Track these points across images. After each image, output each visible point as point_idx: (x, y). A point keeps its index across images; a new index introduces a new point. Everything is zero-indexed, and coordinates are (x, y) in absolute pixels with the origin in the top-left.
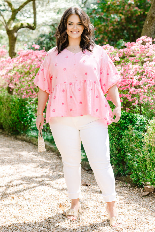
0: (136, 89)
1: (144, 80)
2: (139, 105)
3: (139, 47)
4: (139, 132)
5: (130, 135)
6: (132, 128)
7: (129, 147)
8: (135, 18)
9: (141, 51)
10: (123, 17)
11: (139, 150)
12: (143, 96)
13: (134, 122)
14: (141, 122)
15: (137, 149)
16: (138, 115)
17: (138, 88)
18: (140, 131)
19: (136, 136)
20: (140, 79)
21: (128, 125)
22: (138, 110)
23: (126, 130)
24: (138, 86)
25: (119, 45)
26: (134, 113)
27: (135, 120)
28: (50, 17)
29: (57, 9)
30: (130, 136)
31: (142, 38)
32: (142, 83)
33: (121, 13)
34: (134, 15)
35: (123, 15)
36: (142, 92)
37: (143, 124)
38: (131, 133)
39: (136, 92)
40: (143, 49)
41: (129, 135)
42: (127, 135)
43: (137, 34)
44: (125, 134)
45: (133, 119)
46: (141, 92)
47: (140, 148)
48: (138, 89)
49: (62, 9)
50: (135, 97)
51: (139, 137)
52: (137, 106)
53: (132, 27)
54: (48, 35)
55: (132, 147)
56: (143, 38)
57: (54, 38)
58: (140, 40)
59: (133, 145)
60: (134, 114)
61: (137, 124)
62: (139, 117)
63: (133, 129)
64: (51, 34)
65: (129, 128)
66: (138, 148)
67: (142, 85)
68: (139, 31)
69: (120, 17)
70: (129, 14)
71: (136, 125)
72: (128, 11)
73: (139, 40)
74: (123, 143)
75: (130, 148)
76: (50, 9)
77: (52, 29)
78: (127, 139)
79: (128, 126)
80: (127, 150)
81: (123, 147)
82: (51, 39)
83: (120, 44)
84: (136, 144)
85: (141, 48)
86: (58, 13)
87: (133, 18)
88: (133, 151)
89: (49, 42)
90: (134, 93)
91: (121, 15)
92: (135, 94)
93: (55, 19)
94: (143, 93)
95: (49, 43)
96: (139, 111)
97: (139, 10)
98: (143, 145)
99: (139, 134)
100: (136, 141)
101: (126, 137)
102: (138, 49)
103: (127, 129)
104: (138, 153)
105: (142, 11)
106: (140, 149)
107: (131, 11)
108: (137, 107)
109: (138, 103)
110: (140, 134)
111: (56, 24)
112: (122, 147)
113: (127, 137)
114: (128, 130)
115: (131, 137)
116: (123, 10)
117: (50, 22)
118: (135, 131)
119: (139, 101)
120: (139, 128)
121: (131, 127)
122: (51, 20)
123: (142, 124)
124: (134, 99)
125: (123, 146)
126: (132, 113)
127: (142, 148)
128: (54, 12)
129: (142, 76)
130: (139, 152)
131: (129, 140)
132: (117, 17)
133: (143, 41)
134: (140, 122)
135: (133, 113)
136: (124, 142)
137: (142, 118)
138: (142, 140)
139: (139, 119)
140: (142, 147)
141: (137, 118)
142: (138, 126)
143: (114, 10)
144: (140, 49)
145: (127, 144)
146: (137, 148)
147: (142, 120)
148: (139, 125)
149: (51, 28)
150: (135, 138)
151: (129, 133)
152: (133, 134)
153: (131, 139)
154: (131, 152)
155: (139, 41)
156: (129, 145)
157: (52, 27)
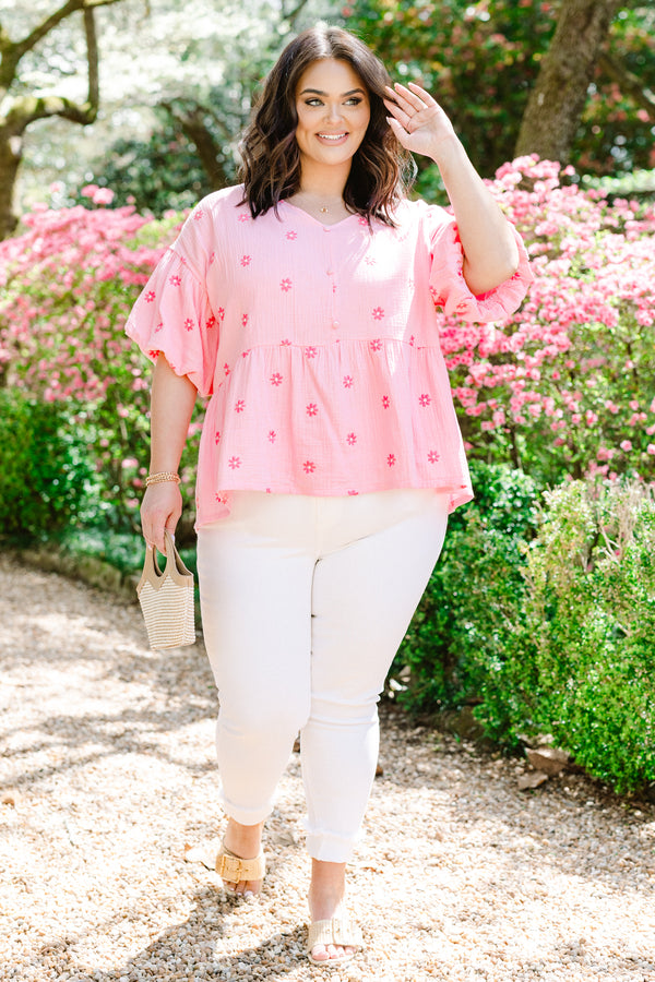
0: (496, 367)
1: (526, 332)
2: (508, 431)
3: (508, 199)
4: (509, 538)
5: (473, 549)
6: (479, 521)
7: (469, 598)
8: (493, 78)
9: (515, 214)
10: (444, 72)
11: (507, 608)
12: (523, 394)
13: (489, 497)
14: (516, 497)
15: (502, 606)
16: (505, 468)
17: (502, 360)
18: (511, 534)
19: (497, 553)
20: (512, 325)
21: (466, 511)
22: (505, 450)
23: (458, 530)
24: (505, 354)
25: (428, 184)
26: (489, 459)
27: (492, 489)
28: (155, 75)
29: (182, 40)
30: (471, 555)
31: (519, 162)
32: (519, 343)
33: (437, 58)
34: (488, 68)
35: (444, 63)
36: (521, 378)
37: (522, 507)
38: (477, 542)
39: (497, 377)
40: (522, 206)
41: (469, 551)
42: (459, 550)
43: (499, 143)
44: (453, 546)
45: (483, 483)
46: (514, 379)
47: (513, 602)
48: (505, 367)
49: (201, 39)
50: (492, 397)
51: (507, 557)
52: (500, 431)
53: (481, 112)
54: (145, 146)
55: (482, 597)
56: (525, 166)
57: (169, 158)
58: (511, 173)
59: (485, 589)
60: (489, 466)
61: (501, 503)
62: (509, 479)
63: (482, 525)
64: (158, 141)
65: (467, 522)
66: (505, 601)
67: (518, 351)
68: (508, 130)
69: (434, 73)
70: (471, 60)
71: (498, 508)
72: (464, 50)
73: (506, 172)
74: (444, 582)
75: (473, 599)
76: (153, 42)
77: (163, 121)
78: (461, 567)
79: (465, 516)
80: (462, 609)
81: (445, 598)
82: (158, 161)
83: (434, 183)
84: (496, 585)
85: (515, 202)
86: (185, 57)
87: (486, 75)
88: (485, 613)
89: (150, 172)
90: (488, 382)
91: (436, 66)
92: (490, 386)
93: (174, 81)
94: (522, 382)
95: (151, 178)
96: (508, 455)
97: (509, 47)
98: (523, 590)
99: (507, 544)
100: (496, 573)
101: (456, 559)
102: (503, 206)
103: (459, 525)
104: (504, 620)
105: (523, 51)
106: (513, 606)
107: (477, 51)
108: (501, 439)
109: (504, 423)
110: (512, 543)
111: (179, 100)
112: (440, 598)
113: (460, 556)
114: (464, 528)
115: (477, 558)
116: (445, 45)
117: (155, 92)
118: (493, 532)
119: (507, 416)
120: (508, 522)
121: (478, 518)
122: (157, 87)
123: (518, 503)
124: (488, 407)
125: (446, 593)
126: (482, 462)
127: (520, 599)
128: (172, 53)
129: (519, 315)
130: (509, 614)
131: (469, 571)
132: (423, 72)
133: (523, 176)
134: (511, 496)
135: (485, 459)
136: (450, 577)
137: (518, 482)
138: (521, 569)
139: (506, 487)
140: (521, 595)
141: (502, 480)
142: (505, 513)
143: (411, 46)
144: (513, 205)
145: (461, 585)
146: (499, 601)
147: (518, 489)
148: (508, 510)
149: (157, 114)
150: (493, 562)
151: (468, 541)
152: (483, 546)
153: (477, 566)
154: (476, 615)
155: (508, 177)
156: (470, 588)
157: (164, 113)
